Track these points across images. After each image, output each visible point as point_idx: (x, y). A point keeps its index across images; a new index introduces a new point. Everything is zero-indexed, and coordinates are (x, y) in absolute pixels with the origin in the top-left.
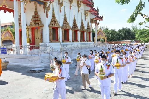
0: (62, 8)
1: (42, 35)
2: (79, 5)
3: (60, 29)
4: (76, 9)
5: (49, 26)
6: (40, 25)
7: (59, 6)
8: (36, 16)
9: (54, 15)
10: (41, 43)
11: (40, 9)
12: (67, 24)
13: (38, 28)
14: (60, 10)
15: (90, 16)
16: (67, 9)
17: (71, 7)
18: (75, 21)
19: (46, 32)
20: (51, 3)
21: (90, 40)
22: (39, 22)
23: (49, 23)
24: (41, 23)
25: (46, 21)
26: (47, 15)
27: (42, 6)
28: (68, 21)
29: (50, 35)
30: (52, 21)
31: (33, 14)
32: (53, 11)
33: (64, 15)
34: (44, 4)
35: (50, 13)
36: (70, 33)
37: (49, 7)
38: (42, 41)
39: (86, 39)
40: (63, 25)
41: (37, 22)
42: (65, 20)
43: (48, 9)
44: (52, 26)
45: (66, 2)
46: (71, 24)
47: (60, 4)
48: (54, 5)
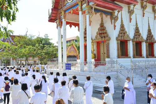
0: (133, 17)
2: (155, 11)
3: (131, 42)
5: (117, 38)
6: (106, 39)
7: (129, 14)
8: (102, 28)
9: (122, 26)
10: (107, 60)
12: (140, 35)
13: (104, 42)
14: (131, 19)
16: (139, 17)
17: (144, 14)
18: (149, 31)
19: (114, 47)
20: (119, 12)
22: (105, 35)
23: (117, 36)
24: (107, 36)
25: (113, 33)
26: (115, 26)
27: (109, 17)
28: (141, 32)
29: (118, 50)
30: (120, 33)
31: (99, 26)
32: (122, 21)
33: (135, 24)
34: (111, 14)
35: (118, 24)
36: (144, 46)
37: (117, 17)
38: (108, 57)
40: (134, 37)
41: (103, 35)
42: (137, 30)
43: (116, 19)
44: (120, 38)
45: (137, 8)
46: (144, 35)
47: (131, 12)
48: (123, 14)
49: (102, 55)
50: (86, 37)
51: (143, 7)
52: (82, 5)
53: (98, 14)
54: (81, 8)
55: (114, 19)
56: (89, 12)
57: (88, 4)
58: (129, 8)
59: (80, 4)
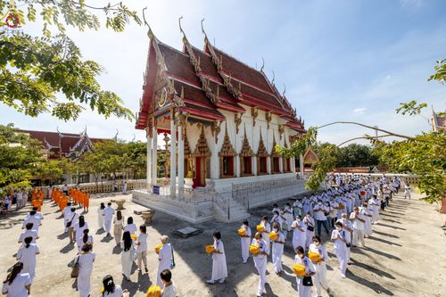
0: (241, 127)
1: (209, 168)
2: (268, 119)
3: (238, 157)
4: (265, 124)
5: (219, 153)
6: (207, 154)
7: (235, 125)
8: (203, 140)
9: (227, 139)
10: (207, 180)
11: (208, 130)
12: (249, 149)
13: (205, 157)
14: (237, 130)
15: (288, 133)
16: (249, 126)
17: (254, 123)
18: (261, 142)
19: (215, 164)
20: (221, 122)
21: (289, 170)
22: (206, 149)
23: (219, 151)
24: (208, 151)
25: (215, 148)
26: (217, 139)
27: (209, 128)
28: (250, 145)
29: (221, 168)
30: (224, 147)
31: (199, 138)
32: (226, 132)
33: (243, 135)
34: (212, 125)
35: (221, 137)
36: (255, 162)
37: (219, 128)
38: (209, 177)
40: (242, 152)
41: (202, 150)
42: (246, 143)
43: (218, 130)
44: (223, 154)
45: (246, 117)
46: (255, 148)
47: (238, 121)
48: (227, 124)
49: (202, 173)
50: (185, 154)
51: (254, 115)
52: (174, 113)
53: (195, 125)
54: (174, 116)
55: (216, 130)
56: (181, 123)
57: (181, 113)
58: (236, 116)
59: (172, 111)
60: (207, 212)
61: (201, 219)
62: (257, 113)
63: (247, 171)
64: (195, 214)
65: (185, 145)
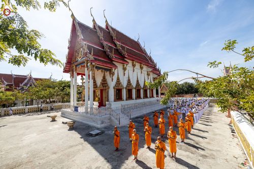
0: (126, 72)
1: (108, 96)
2: (141, 68)
3: (124, 89)
4: (140, 71)
5: (114, 87)
6: (107, 88)
7: (123, 71)
8: (104, 79)
9: (118, 79)
10: (107, 103)
11: (107, 74)
12: (131, 84)
13: (105, 90)
14: (124, 74)
15: (152, 76)
16: (131, 72)
17: (134, 70)
18: (138, 81)
19: (112, 93)
20: (115, 69)
21: (153, 96)
22: (106, 85)
24: (108, 85)
25: (112, 84)
26: (112, 79)
28: (132, 82)
29: (115, 95)
30: (116, 84)
32: (118, 75)
33: (128, 77)
34: (110, 71)
35: (115, 78)
36: (134, 92)
37: (114, 73)
38: (108, 101)
39: (148, 96)
40: (127, 86)
41: (104, 85)
42: (129, 81)
43: (113, 74)
44: (116, 87)
45: (129, 67)
46: (134, 84)
47: (125, 69)
48: (119, 70)
49: (104, 99)
50: (94, 87)
51: (134, 66)
52: (87, 64)
53: (100, 71)
54: (87, 65)
55: (112, 74)
56: (91, 69)
57: (92, 64)
58: (123, 66)
59: (86, 62)
60: (106, 121)
61: (103, 125)
62: (135, 65)
63: (130, 97)
64: (99, 122)
65: (94, 83)
